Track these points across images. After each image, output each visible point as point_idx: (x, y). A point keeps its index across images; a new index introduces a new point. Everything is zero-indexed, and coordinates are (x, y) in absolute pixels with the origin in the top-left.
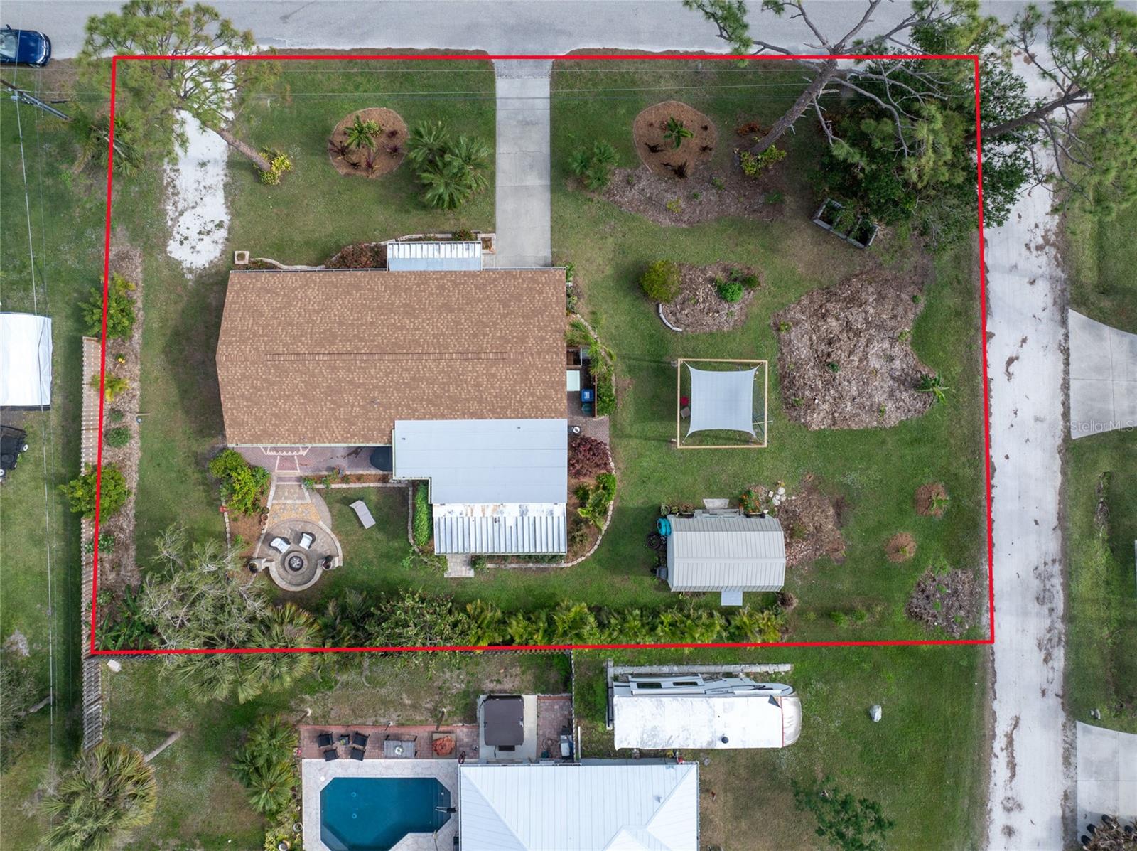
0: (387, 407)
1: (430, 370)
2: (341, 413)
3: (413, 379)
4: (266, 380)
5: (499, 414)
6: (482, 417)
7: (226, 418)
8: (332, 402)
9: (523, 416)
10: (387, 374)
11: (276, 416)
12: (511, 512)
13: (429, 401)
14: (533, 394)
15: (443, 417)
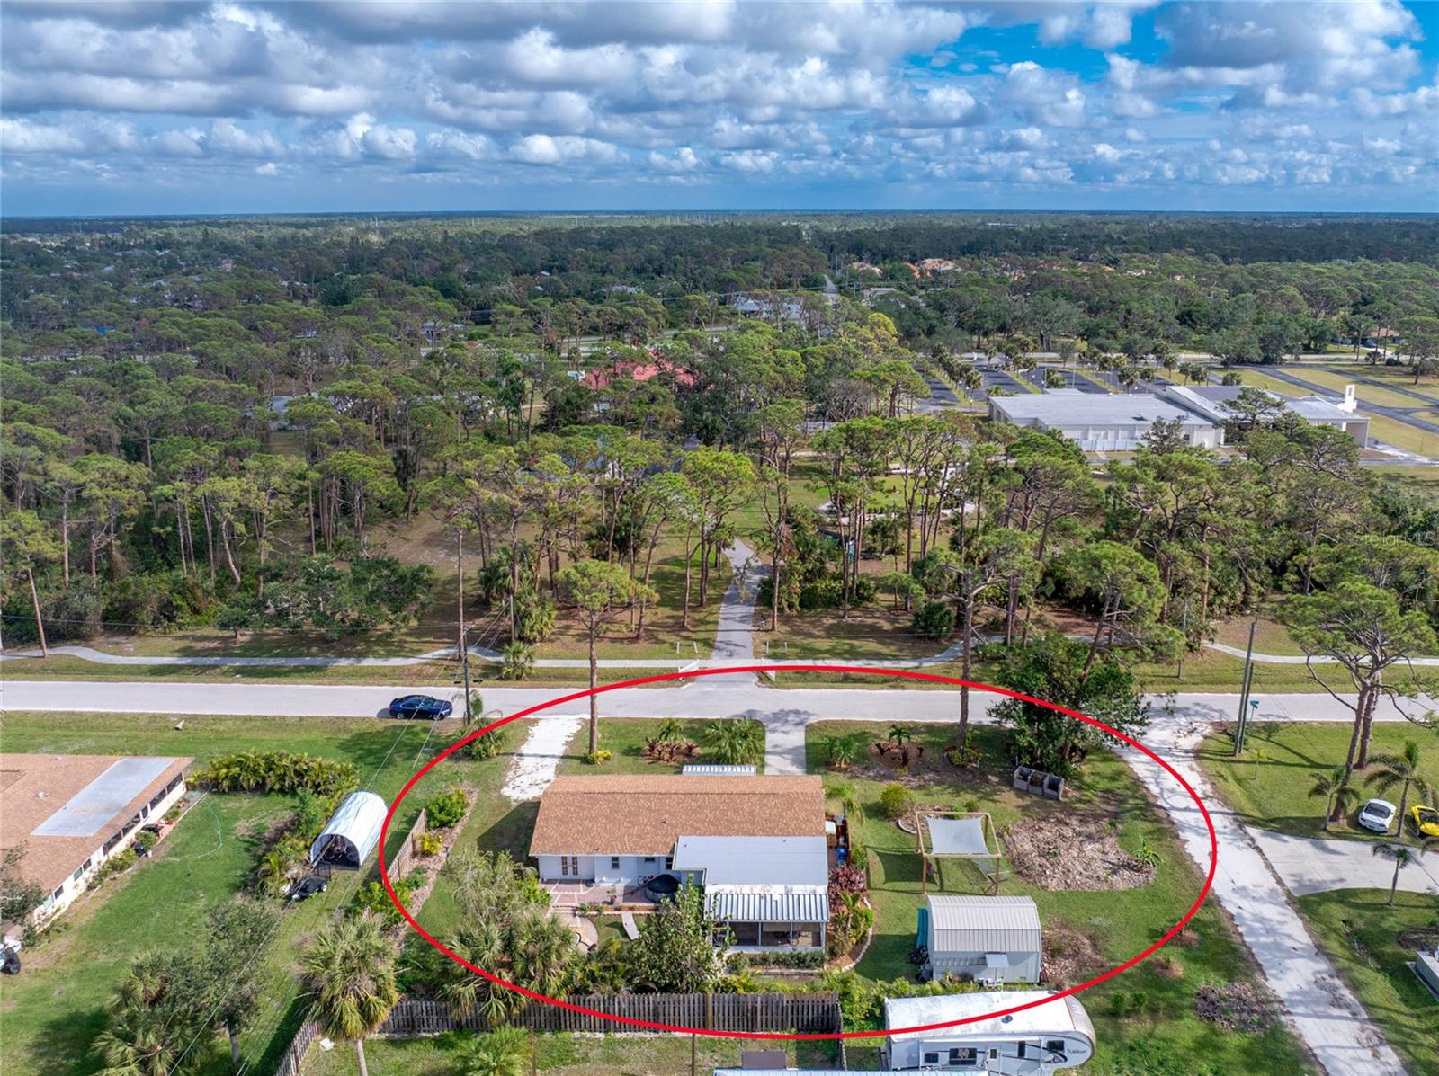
0: (673, 826)
1: (714, 801)
2: (635, 830)
3: (699, 807)
4: (580, 807)
5: (768, 832)
6: (753, 834)
7: (536, 832)
8: (630, 822)
9: (789, 834)
10: (678, 804)
11: (579, 832)
12: (777, 891)
13: (710, 822)
14: (797, 819)
15: (720, 834)
